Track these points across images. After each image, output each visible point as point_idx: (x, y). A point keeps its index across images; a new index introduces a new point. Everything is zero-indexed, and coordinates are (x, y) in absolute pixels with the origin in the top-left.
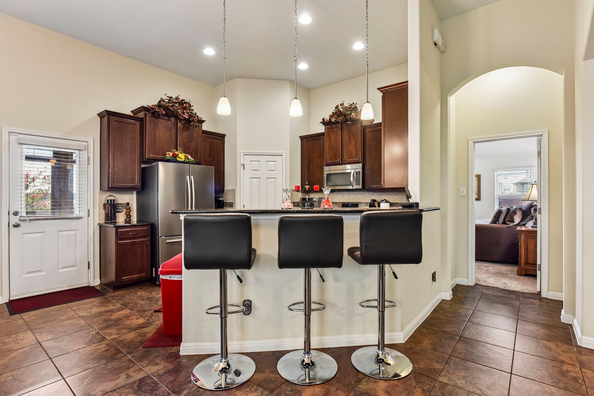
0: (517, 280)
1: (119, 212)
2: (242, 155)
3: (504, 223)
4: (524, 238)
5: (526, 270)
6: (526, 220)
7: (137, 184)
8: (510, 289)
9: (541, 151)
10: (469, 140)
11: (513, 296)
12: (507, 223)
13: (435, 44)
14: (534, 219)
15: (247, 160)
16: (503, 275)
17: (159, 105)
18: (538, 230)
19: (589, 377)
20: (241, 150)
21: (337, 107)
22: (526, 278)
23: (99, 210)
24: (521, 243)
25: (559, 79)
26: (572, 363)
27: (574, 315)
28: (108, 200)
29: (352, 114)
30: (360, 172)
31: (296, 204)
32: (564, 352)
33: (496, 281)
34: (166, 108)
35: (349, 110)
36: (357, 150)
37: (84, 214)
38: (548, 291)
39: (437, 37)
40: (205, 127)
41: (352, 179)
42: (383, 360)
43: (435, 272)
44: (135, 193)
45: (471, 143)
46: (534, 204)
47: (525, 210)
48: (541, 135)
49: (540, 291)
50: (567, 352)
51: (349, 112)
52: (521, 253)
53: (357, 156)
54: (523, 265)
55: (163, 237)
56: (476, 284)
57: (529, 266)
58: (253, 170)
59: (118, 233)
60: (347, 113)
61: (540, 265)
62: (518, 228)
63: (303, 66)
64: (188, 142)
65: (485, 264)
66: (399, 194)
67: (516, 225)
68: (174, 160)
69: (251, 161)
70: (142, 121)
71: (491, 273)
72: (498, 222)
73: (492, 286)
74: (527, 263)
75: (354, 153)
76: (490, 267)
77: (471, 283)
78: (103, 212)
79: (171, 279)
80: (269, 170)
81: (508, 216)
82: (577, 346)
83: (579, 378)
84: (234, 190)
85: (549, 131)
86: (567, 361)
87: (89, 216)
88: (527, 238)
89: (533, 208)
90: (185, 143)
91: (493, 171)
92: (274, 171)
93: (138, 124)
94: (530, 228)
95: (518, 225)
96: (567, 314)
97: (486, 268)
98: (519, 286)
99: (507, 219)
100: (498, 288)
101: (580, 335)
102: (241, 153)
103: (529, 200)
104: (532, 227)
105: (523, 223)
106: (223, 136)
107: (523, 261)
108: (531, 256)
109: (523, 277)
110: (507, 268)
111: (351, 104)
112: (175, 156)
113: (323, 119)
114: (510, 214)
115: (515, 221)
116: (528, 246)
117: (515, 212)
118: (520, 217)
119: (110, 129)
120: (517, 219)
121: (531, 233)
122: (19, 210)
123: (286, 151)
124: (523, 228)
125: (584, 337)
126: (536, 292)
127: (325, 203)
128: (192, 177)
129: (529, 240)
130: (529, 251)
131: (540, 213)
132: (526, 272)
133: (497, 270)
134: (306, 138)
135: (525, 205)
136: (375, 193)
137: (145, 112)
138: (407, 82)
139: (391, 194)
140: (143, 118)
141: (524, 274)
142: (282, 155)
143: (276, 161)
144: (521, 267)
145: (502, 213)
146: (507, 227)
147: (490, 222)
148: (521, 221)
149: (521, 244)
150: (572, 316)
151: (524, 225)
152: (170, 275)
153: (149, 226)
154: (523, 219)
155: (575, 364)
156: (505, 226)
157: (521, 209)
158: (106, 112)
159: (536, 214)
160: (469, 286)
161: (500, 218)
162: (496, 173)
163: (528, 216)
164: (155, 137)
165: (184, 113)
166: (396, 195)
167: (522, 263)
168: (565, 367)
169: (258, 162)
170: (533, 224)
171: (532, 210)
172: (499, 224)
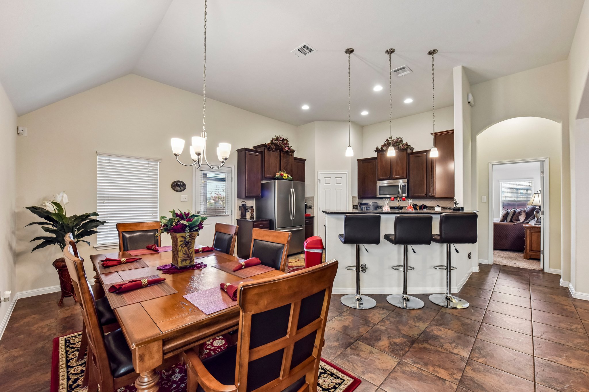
0: (524, 262)
1: (247, 212)
2: (319, 173)
3: (511, 221)
4: (529, 232)
5: (531, 255)
6: (529, 219)
7: (260, 194)
8: (520, 267)
9: (543, 171)
10: (489, 164)
11: (523, 272)
12: (514, 221)
13: (469, 103)
14: (536, 218)
15: (321, 177)
16: (513, 259)
17: (272, 142)
18: (542, 226)
19: (581, 311)
20: (318, 169)
21: (387, 140)
22: (531, 261)
23: (237, 211)
24: (526, 235)
25: (558, 126)
26: (569, 305)
27: (569, 281)
28: (242, 204)
29: (400, 145)
30: (405, 185)
31: (355, 207)
32: (563, 300)
33: (508, 262)
34: (276, 145)
35: (397, 142)
36: (403, 170)
37: (230, 213)
38: (549, 268)
39: (471, 99)
40: (295, 155)
41: (399, 190)
42: (449, 299)
43: (470, 253)
44: (254, 199)
45: (490, 165)
46: (536, 208)
47: (528, 212)
48: (544, 161)
49: (543, 268)
50: (566, 300)
51: (397, 144)
52: (526, 243)
53: (403, 173)
54: (528, 252)
55: (278, 228)
56: (494, 264)
57: (532, 252)
58: (326, 184)
59: (254, 225)
60: (396, 144)
61: (543, 251)
62: (524, 225)
63: (365, 113)
64: (287, 165)
65: (497, 252)
66: (434, 201)
67: (521, 223)
68: (281, 178)
69: (325, 177)
70: (262, 154)
71: (503, 257)
72: (506, 221)
73: (506, 265)
74: (531, 250)
75: (401, 172)
76: (501, 253)
77: (491, 262)
78: (239, 212)
79: (313, 252)
80: (337, 184)
81: (514, 216)
82: (572, 298)
83: (575, 312)
84: (313, 197)
85: (549, 158)
86: (565, 304)
87: (232, 214)
88: (532, 232)
89: (536, 211)
90: (285, 166)
91: (499, 182)
92: (340, 184)
93: (260, 155)
94: (533, 225)
95: (523, 223)
96: (565, 281)
97: (498, 254)
98: (526, 265)
99: (513, 219)
100: (511, 266)
101: (574, 291)
102: (318, 172)
103: (532, 205)
104: (535, 224)
105: (527, 221)
106: (304, 161)
107: (529, 249)
108: (534, 245)
109: (529, 260)
110: (515, 254)
111: (398, 138)
112: (282, 175)
113: (377, 148)
114: (516, 216)
115: (520, 220)
116: (532, 238)
117: (520, 214)
118: (524, 217)
119: (246, 160)
120: (522, 218)
121: (534, 229)
122: (200, 211)
123: (349, 171)
124: (527, 225)
125: (577, 292)
126: (540, 269)
127: (409, 208)
128: (293, 189)
129: (533, 234)
130: (533, 241)
131: (543, 214)
132: (530, 256)
133: (507, 255)
134: (361, 161)
135: (528, 208)
136: (415, 200)
137: (264, 148)
138: (454, 130)
139: (428, 201)
140: (262, 152)
141: (529, 258)
142: (346, 173)
143: (341, 177)
144: (527, 253)
145: (509, 215)
146: (514, 225)
147: (499, 221)
148: (525, 220)
149: (526, 237)
150: (568, 282)
151: (528, 223)
152: (312, 249)
153: (269, 221)
154: (527, 218)
155: (572, 306)
156: (512, 224)
157: (525, 211)
158: (244, 149)
159: (538, 215)
160: (489, 265)
161: (508, 217)
162: (500, 183)
163: (530, 217)
164: (269, 164)
165: (285, 147)
166: (431, 201)
167: (527, 250)
168: (565, 307)
169: (330, 178)
170: (535, 222)
171: (534, 212)
172: (506, 222)
